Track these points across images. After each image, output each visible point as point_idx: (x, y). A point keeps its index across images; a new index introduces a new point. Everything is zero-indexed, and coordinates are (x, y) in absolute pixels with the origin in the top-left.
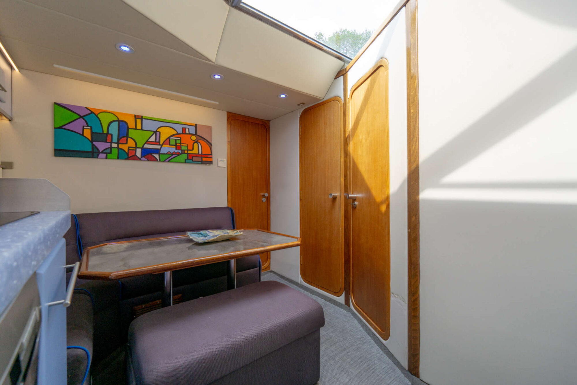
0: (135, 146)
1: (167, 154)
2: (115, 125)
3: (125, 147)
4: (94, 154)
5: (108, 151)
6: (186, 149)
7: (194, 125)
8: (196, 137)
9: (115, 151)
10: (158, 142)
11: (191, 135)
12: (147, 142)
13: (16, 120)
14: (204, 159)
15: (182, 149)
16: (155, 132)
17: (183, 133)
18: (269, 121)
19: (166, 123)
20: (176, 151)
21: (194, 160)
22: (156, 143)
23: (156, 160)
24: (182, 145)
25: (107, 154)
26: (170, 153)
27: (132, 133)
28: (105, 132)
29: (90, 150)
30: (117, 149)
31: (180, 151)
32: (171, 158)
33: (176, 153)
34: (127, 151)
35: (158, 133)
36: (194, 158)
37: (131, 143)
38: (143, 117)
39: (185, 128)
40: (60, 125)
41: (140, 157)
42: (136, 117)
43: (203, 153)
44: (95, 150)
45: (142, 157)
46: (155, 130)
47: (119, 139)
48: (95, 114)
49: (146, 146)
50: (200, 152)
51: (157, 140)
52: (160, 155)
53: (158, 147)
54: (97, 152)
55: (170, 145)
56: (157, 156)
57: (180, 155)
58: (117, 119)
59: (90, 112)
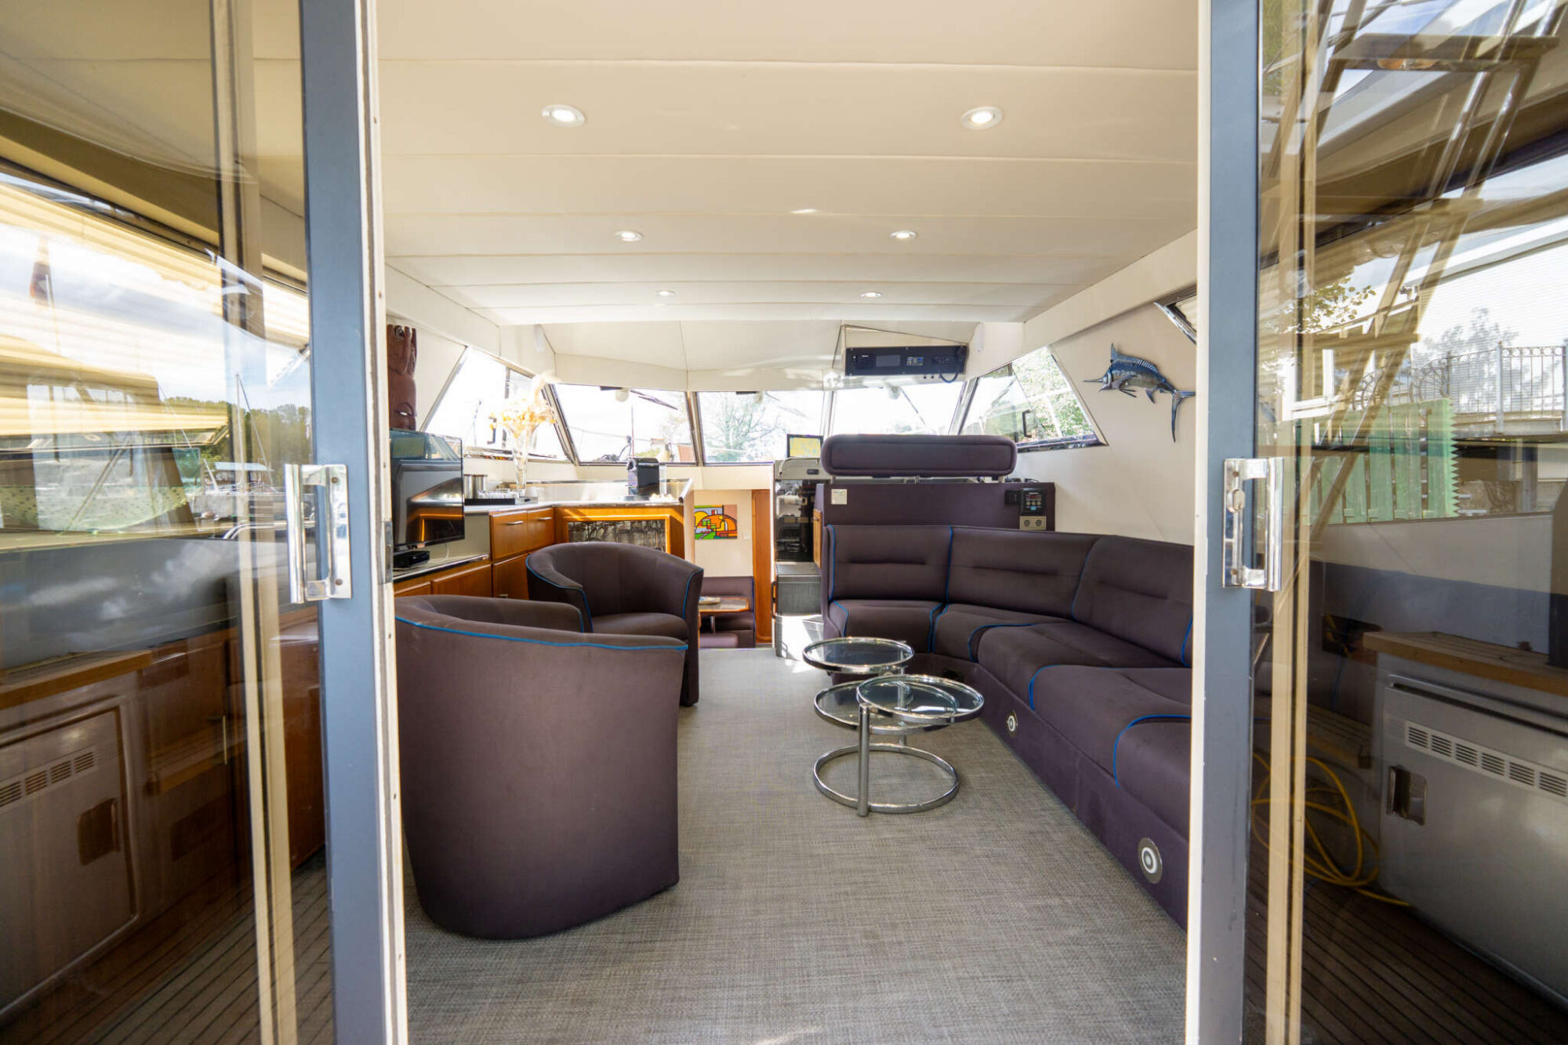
6: (715, 527)
11: (719, 515)
14: (730, 534)
15: (712, 528)
17: (712, 514)
24: (711, 524)
33: (709, 531)
50: (726, 529)
57: (712, 532)
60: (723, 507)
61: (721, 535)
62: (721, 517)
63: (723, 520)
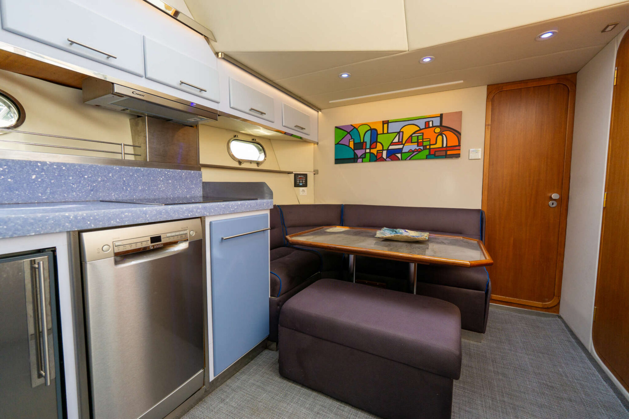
0: (382, 149)
1: (408, 152)
2: (369, 133)
3: (374, 151)
4: (354, 160)
5: (363, 156)
6: (429, 144)
7: (439, 115)
8: (440, 128)
9: (368, 156)
10: (401, 142)
11: (435, 128)
12: (392, 144)
13: (319, 144)
14: (449, 153)
15: (424, 145)
16: (399, 133)
17: (426, 127)
18: (576, 73)
19: (409, 121)
20: (418, 148)
21: (436, 155)
22: (399, 143)
23: (398, 159)
24: (424, 140)
25: (363, 158)
26: (412, 151)
27: (380, 138)
28: (362, 141)
29: (353, 157)
30: (369, 154)
31: (422, 148)
32: (412, 155)
33: (417, 150)
34: (376, 154)
35: (401, 133)
36: (436, 153)
37: (379, 147)
38: (389, 121)
39: (429, 122)
40: (337, 142)
41: (385, 158)
42: (384, 123)
43: (448, 146)
44: (356, 157)
45: (387, 158)
46: (398, 131)
47: (371, 145)
48: (356, 128)
49: (391, 147)
50: (445, 146)
51: (400, 140)
52: (403, 154)
53: (401, 146)
54: (357, 158)
55: (412, 142)
56: (399, 155)
57: (421, 151)
58: (370, 128)
59: (353, 128)
60: (441, 116)
61: (434, 154)
62: (438, 130)
63: (441, 134)
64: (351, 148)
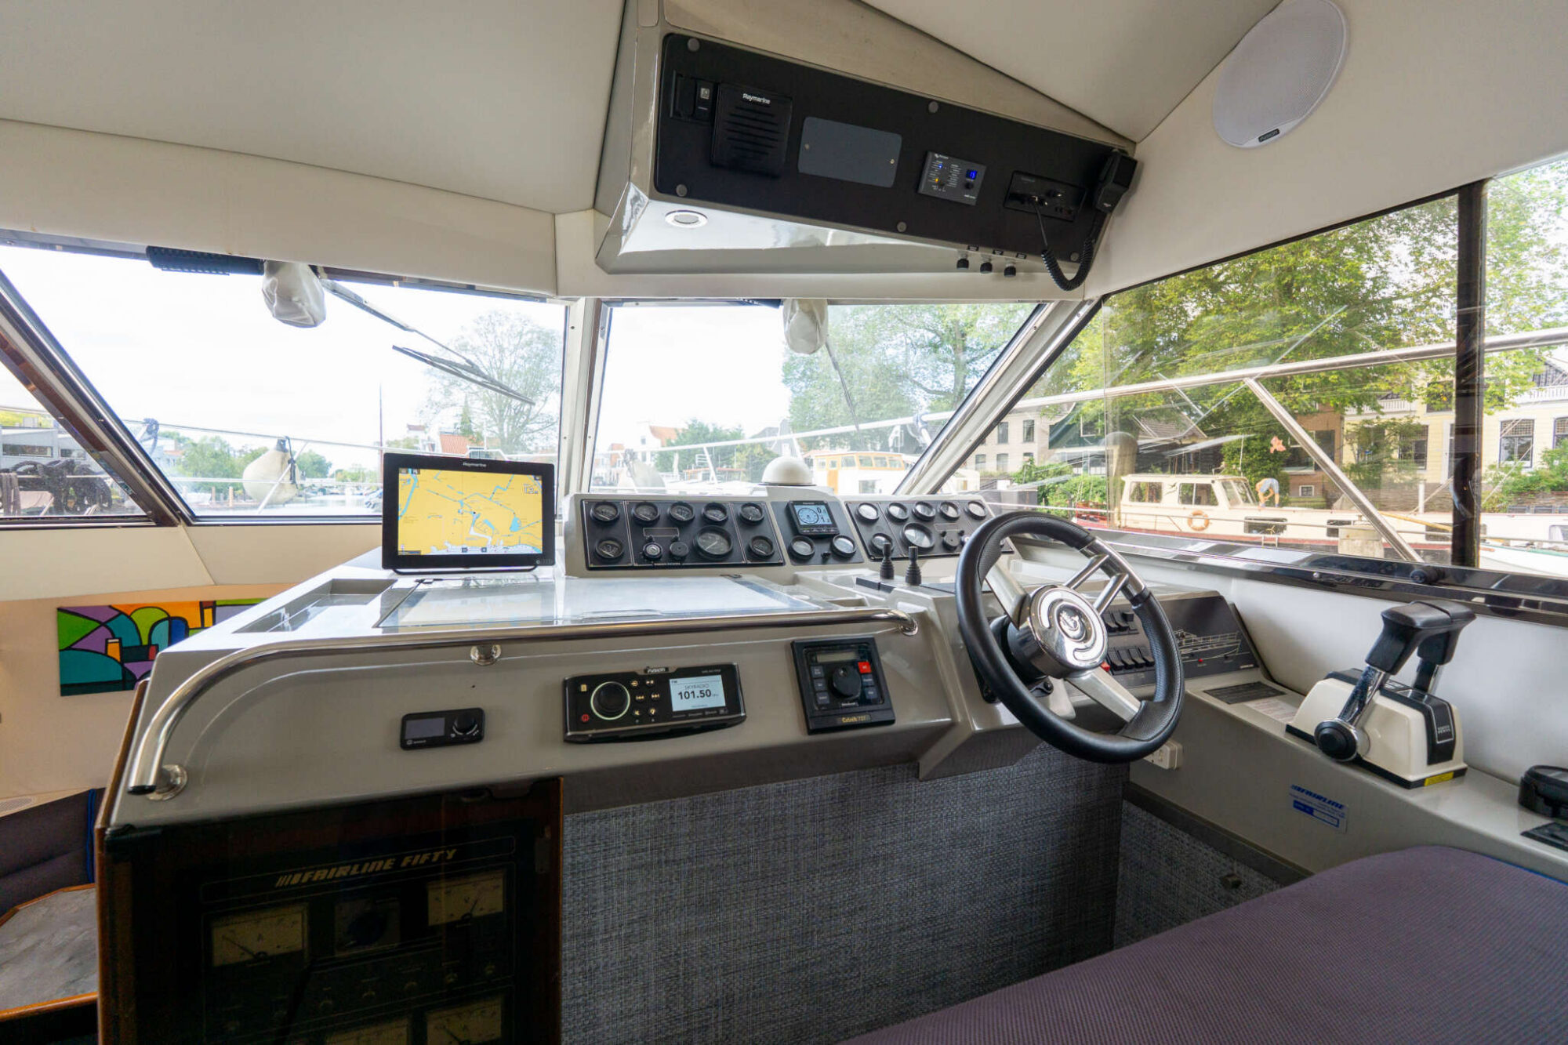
2: (164, 627)
4: (126, 682)
28: (145, 642)
29: (121, 678)
38: (218, 603)
40: (67, 645)
42: (203, 606)
44: (129, 678)
48: (126, 615)
54: (129, 680)
58: (165, 616)
59: (116, 613)
64: (114, 659)
